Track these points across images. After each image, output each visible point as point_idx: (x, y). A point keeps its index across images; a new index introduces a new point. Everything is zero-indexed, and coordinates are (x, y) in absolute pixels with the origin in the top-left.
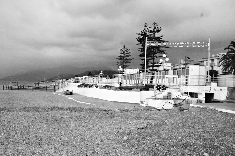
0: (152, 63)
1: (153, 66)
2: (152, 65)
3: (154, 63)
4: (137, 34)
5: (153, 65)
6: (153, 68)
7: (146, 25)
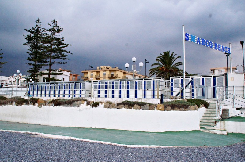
0: (48, 70)
1: (49, 74)
2: (48, 72)
3: (50, 70)
4: (26, 30)
5: (50, 72)
6: (49, 76)
7: (38, 21)
